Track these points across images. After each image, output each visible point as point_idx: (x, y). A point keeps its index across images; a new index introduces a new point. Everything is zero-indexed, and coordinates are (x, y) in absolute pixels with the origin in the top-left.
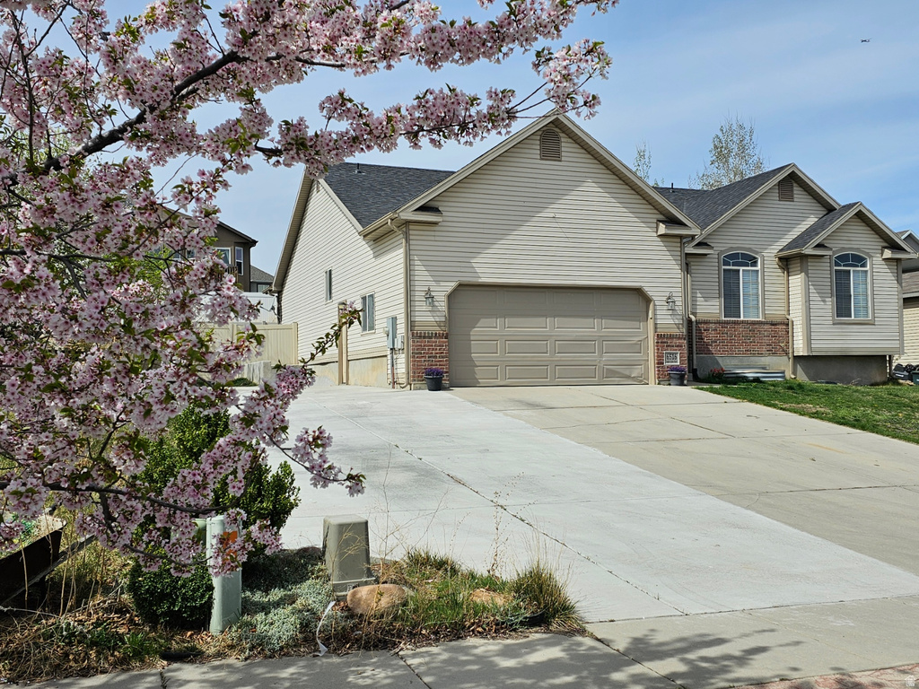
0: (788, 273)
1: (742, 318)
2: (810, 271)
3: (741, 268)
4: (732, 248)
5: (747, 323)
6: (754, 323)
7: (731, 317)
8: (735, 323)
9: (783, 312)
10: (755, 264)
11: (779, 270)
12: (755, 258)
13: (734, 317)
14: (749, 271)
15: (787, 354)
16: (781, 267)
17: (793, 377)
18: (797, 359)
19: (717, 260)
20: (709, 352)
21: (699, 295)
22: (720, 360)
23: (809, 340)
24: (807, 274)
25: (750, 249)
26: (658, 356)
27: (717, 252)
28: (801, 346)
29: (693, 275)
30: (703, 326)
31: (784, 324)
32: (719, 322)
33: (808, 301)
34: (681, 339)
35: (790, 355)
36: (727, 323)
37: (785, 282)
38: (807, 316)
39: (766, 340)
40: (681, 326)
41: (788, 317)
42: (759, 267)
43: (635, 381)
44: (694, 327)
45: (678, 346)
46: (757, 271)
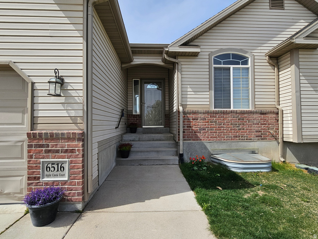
0: (278, 69)
1: (232, 109)
2: (300, 63)
3: (232, 67)
4: (222, 50)
5: (236, 112)
6: (243, 113)
7: (221, 108)
8: (224, 113)
9: (273, 103)
10: (246, 63)
11: (270, 67)
12: (245, 58)
13: (224, 108)
14: (239, 68)
15: (276, 139)
16: (271, 65)
17: (283, 160)
18: (286, 144)
19: (208, 60)
20: (197, 138)
21: (189, 90)
22: (208, 146)
23: (299, 128)
24: (298, 66)
25: (241, 50)
26: (29, 168)
27: (208, 53)
28: (291, 133)
29: (183, 73)
30: (191, 116)
31: (273, 113)
32: (208, 113)
33: (299, 91)
34: (73, 139)
35: (280, 140)
36: (216, 113)
37: (276, 77)
38: (297, 105)
39: (255, 127)
40: (79, 120)
41: (278, 107)
42: (249, 65)
43: (13, 198)
44: (181, 118)
45: (66, 151)
46: (248, 68)
